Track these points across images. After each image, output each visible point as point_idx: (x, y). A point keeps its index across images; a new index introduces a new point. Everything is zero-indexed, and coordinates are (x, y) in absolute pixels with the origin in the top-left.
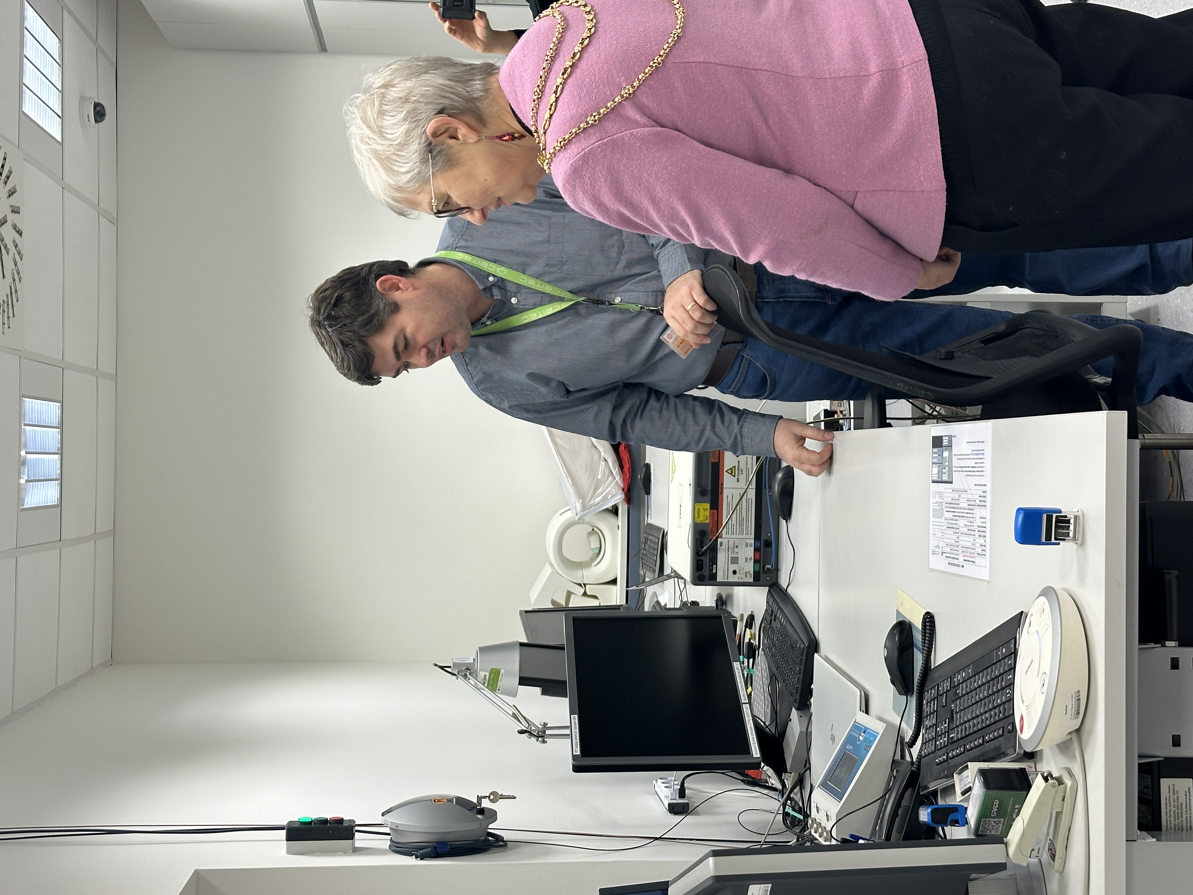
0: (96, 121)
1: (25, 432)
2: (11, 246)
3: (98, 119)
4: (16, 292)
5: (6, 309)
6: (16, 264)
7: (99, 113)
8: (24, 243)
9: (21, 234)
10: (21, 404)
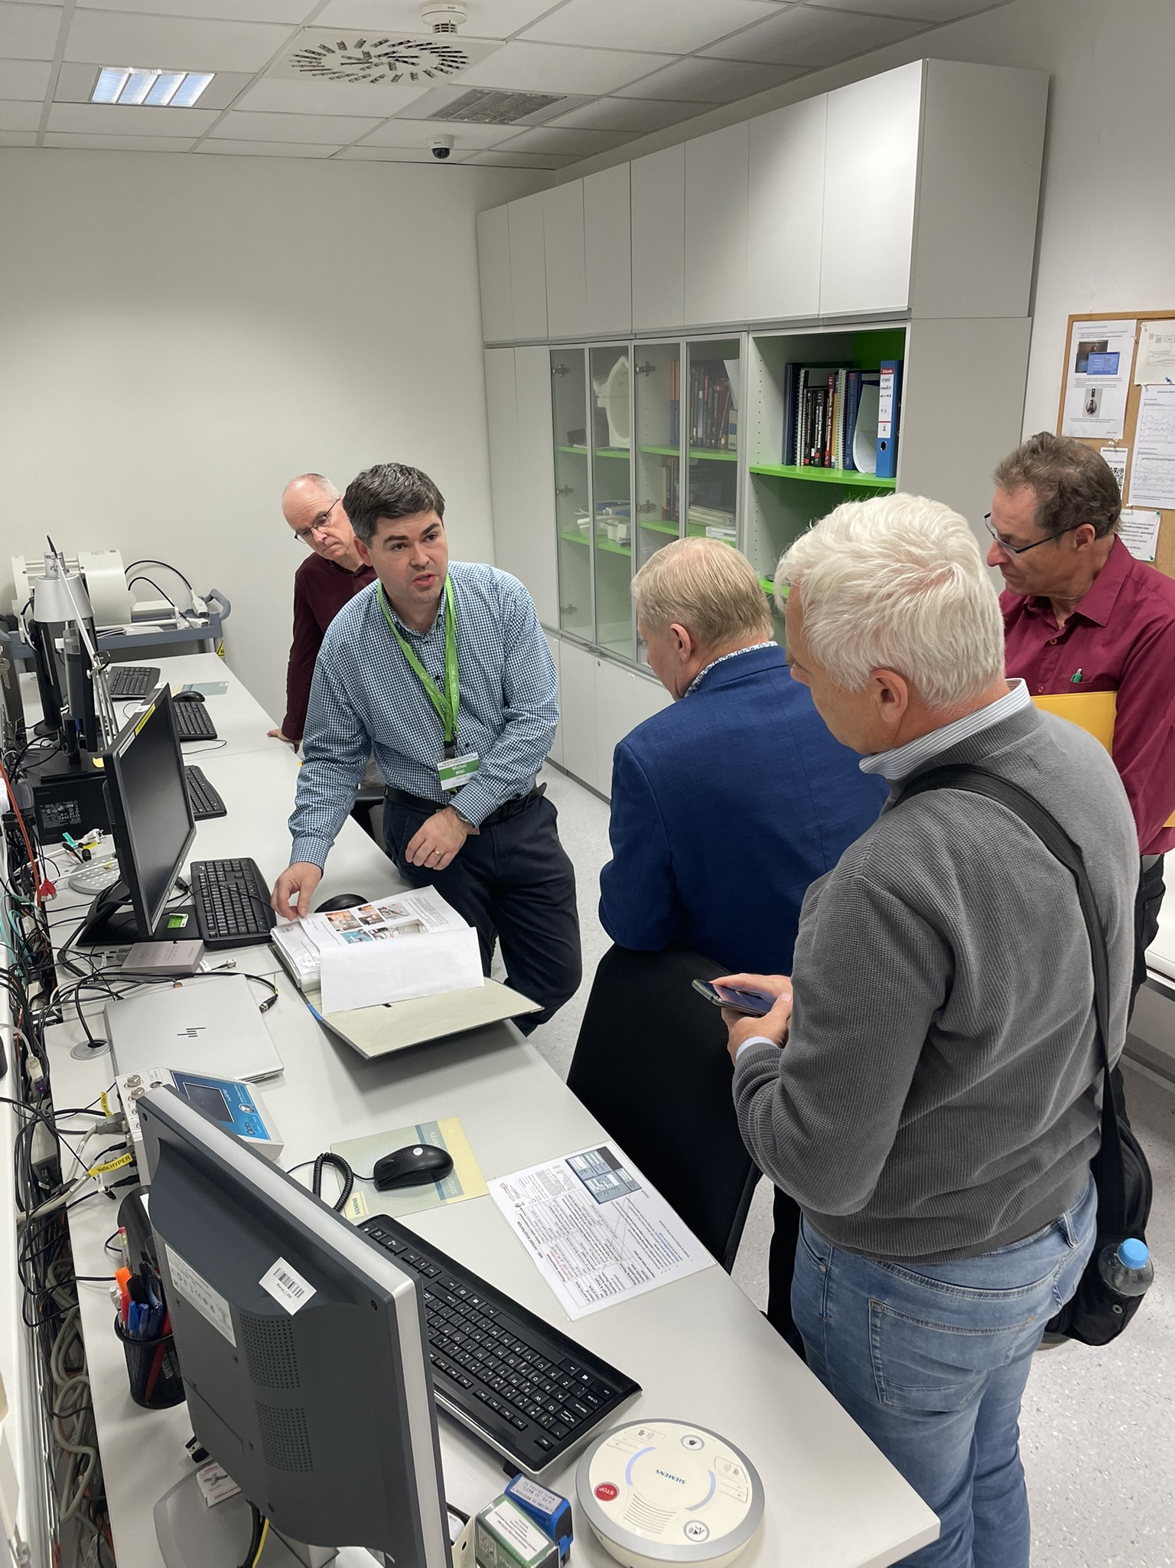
0: (434, 150)
1: (181, 74)
2: (368, 71)
3: (437, 151)
4: (323, 74)
5: (312, 64)
6: (348, 75)
7: (442, 153)
8: (364, 85)
9: (372, 82)
10: (212, 72)
